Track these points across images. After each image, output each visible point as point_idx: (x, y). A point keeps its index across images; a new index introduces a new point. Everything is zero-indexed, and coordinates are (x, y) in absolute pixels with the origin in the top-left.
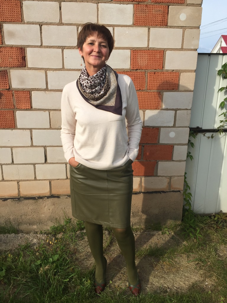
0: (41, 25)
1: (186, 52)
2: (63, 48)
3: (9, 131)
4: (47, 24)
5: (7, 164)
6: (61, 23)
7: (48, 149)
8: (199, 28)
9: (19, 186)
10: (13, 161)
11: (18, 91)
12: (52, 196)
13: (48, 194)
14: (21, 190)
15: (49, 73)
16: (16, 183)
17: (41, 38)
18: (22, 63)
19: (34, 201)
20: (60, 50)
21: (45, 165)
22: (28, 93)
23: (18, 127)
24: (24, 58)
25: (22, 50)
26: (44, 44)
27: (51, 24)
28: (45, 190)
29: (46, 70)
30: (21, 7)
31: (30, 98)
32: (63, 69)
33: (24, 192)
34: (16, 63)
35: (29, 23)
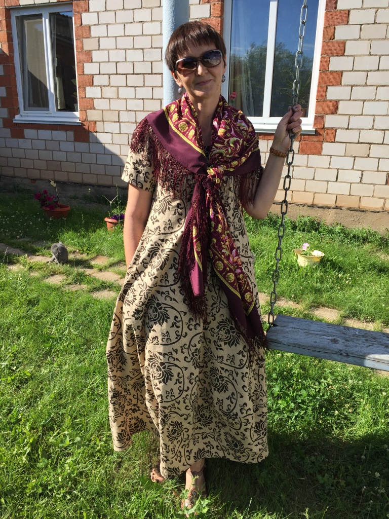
0: (352, 86)
2: (364, 101)
3: (316, 156)
5: (310, 180)
6: (366, 85)
7: (340, 171)
9: (314, 196)
10: (314, 178)
11: (328, 129)
12: (336, 207)
13: (334, 205)
14: (315, 200)
15: (352, 117)
16: (313, 194)
17: (351, 95)
18: (335, 111)
19: (322, 209)
20: (362, 102)
21: (336, 183)
22: (335, 130)
23: (323, 154)
24: (337, 108)
25: (336, 103)
26: (352, 99)
27: (359, 85)
28: (332, 203)
29: (350, 115)
30: (342, 76)
31: (336, 134)
32: (362, 115)
33: (317, 202)
34: (331, 110)
35: (344, 85)
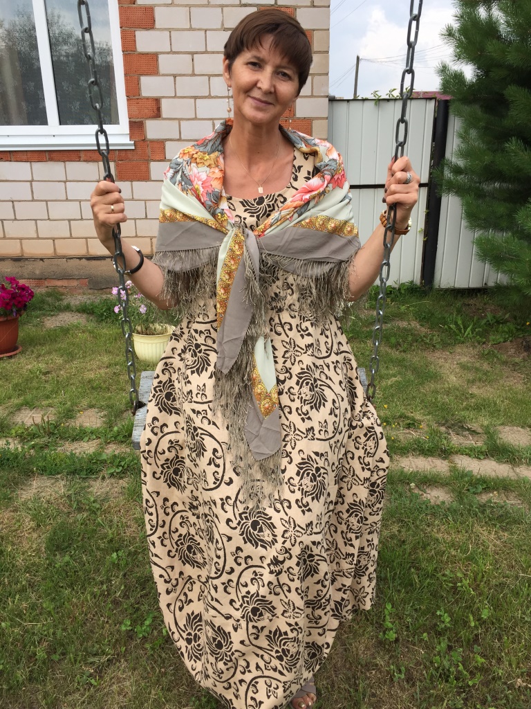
0: (175, 76)
1: (316, 99)
2: (195, 98)
3: (143, 183)
4: (180, 75)
6: (193, 75)
8: (327, 74)
10: (146, 216)
11: (152, 141)
15: (182, 123)
16: (148, 240)
17: (175, 89)
18: (157, 114)
20: (193, 100)
23: (152, 179)
24: (159, 109)
25: (157, 101)
26: (178, 95)
27: (184, 75)
29: (180, 120)
30: (157, 60)
31: (164, 148)
32: (196, 118)
34: (151, 113)
35: (164, 75)
